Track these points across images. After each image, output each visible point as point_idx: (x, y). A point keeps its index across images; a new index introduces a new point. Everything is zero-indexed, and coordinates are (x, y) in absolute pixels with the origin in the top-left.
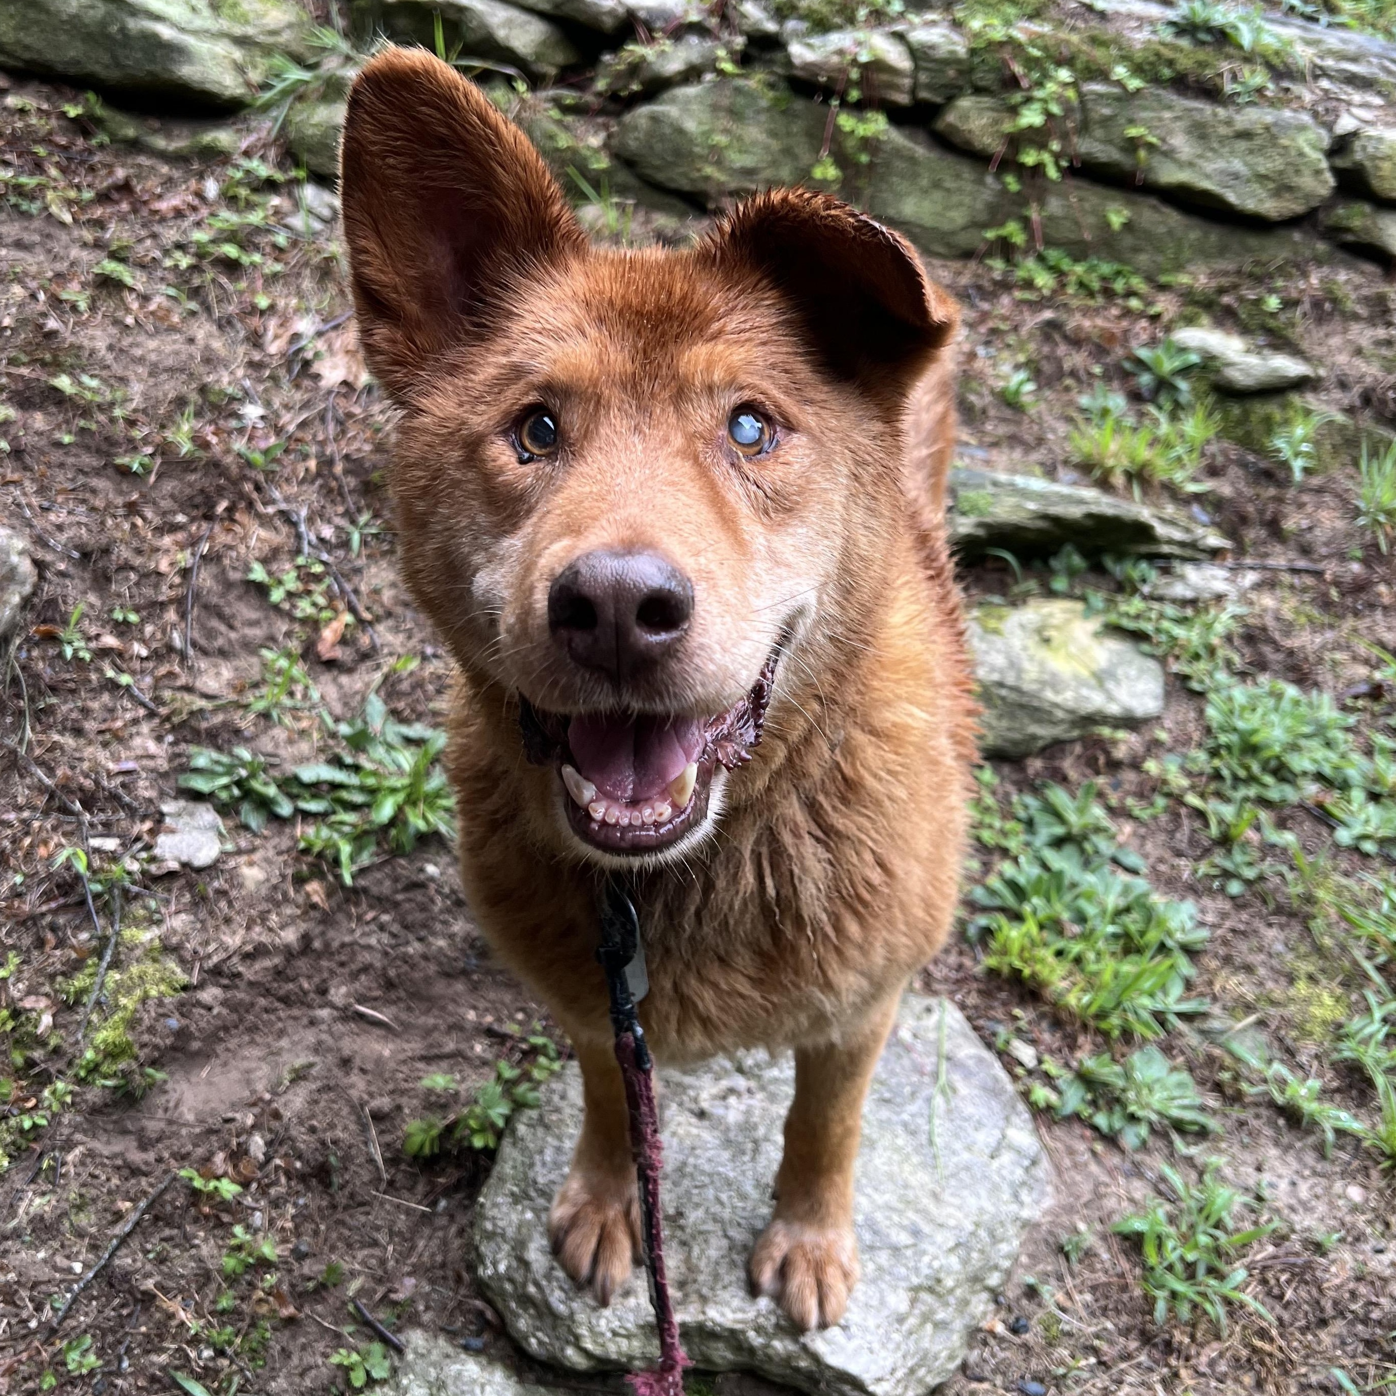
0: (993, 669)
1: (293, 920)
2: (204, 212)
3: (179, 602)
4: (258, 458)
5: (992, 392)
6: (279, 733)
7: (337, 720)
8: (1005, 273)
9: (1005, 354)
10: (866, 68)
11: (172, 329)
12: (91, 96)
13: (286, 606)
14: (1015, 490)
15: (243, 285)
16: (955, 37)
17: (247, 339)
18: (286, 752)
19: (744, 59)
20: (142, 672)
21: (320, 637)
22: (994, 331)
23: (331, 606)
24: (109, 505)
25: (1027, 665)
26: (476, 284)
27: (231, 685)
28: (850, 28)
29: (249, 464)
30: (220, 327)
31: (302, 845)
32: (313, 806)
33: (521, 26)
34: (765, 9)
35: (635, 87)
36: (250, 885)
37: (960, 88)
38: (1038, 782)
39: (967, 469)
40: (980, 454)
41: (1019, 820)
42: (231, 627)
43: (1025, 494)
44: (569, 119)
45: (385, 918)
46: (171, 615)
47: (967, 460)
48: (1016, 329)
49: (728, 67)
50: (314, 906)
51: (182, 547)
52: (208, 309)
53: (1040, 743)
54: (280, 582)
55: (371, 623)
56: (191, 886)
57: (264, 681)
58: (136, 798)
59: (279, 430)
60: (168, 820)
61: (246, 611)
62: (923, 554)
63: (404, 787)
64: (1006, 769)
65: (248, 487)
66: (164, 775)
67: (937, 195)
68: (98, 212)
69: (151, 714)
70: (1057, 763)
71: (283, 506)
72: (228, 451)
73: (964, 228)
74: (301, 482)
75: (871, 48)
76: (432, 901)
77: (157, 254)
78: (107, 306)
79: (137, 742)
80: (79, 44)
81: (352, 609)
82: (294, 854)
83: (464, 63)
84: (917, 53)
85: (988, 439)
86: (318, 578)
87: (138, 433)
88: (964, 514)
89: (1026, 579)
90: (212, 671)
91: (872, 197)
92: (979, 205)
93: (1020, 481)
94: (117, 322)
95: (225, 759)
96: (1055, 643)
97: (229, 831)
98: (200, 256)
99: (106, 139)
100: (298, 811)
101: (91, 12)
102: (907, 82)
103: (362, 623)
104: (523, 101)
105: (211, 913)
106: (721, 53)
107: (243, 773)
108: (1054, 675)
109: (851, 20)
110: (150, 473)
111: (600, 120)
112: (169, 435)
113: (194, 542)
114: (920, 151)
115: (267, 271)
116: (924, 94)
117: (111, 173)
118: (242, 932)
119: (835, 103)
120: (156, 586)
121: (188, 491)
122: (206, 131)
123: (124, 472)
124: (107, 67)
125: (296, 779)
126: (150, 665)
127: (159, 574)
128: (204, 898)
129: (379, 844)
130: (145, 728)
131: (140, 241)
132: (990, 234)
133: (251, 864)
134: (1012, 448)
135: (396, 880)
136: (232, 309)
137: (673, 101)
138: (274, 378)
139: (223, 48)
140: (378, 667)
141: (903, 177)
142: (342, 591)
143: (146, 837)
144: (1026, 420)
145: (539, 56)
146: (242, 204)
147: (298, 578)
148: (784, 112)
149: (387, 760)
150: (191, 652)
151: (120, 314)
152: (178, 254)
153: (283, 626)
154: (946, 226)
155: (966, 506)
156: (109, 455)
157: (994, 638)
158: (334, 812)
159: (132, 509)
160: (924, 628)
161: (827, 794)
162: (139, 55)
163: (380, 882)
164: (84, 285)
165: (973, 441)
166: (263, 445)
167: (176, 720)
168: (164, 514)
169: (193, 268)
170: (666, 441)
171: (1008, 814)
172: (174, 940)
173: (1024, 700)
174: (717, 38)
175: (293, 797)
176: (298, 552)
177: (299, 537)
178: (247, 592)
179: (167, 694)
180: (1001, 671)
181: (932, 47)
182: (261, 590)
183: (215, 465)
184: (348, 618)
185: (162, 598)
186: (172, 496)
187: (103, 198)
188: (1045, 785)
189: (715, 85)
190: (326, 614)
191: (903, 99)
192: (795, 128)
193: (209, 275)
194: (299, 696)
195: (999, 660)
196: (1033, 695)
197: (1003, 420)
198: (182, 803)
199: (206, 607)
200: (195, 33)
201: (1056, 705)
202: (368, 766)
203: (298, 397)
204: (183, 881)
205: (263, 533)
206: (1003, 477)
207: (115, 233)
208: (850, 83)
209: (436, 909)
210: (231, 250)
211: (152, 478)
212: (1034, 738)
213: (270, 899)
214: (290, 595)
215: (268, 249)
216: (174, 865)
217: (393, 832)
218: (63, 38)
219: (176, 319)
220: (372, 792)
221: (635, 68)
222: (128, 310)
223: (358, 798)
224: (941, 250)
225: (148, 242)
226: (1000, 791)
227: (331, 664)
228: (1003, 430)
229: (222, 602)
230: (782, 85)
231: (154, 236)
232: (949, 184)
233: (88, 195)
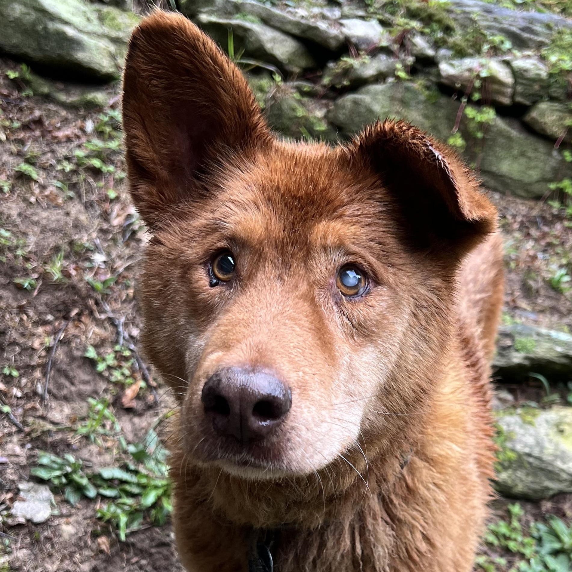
0: (526, 445)
1: (88, 559)
2: (84, 140)
3: (43, 367)
4: (99, 286)
5: (544, 280)
6: (94, 448)
7: (129, 443)
8: (560, 210)
9: (555, 258)
10: (484, 80)
11: (57, 206)
12: (24, 67)
13: (106, 374)
14: (550, 339)
15: (102, 183)
16: (541, 66)
17: (101, 216)
18: (96, 460)
19: (413, 71)
20: (17, 406)
21: (124, 394)
22: (549, 245)
23: (132, 376)
24: (8, 306)
25: (547, 445)
26: (203, 163)
27: (68, 418)
28: (477, 56)
29: (93, 289)
30: (86, 207)
31: (99, 515)
32: (108, 493)
33: (282, 42)
34: (428, 42)
35: (346, 83)
36: (66, 536)
37: (541, 97)
38: (547, 516)
39: (523, 324)
40: (532, 316)
41: (533, 538)
42: (73, 384)
43: (556, 342)
44: (305, 100)
45: (144, 562)
46: (38, 374)
47: (524, 320)
48: (563, 244)
49: (402, 74)
50: (102, 552)
51: (48, 334)
52: (80, 196)
53: (551, 493)
54: (104, 360)
55: (155, 388)
56: (31, 533)
57: (89, 417)
58: (5, 479)
59: (113, 270)
60: (22, 494)
61: (82, 375)
62: (465, 351)
63: (163, 486)
64: (529, 507)
65: (91, 302)
66: (23, 467)
67: (523, 160)
68: (21, 135)
69: (20, 431)
70: (560, 506)
71: (111, 315)
72: (81, 280)
73: (538, 182)
74: (123, 302)
75: (489, 69)
76: (172, 554)
77: (53, 162)
78: (20, 190)
79: (10, 446)
80: (19, 35)
81: (145, 379)
82: (94, 520)
83: (244, 61)
84: (517, 74)
85: (538, 308)
86: (126, 359)
87: (29, 266)
88: (517, 350)
89: (552, 393)
90: (58, 409)
91: (483, 159)
92: (548, 168)
93: (554, 334)
94: (25, 200)
95: (59, 460)
96: (566, 433)
97: (58, 503)
98: (78, 165)
99: (31, 93)
100: (99, 495)
101: (28, 17)
102: (509, 91)
103: (150, 387)
104: (278, 87)
105: (41, 550)
106: (399, 66)
107: (69, 469)
108: (563, 452)
109: (479, 52)
110: (35, 289)
111: (324, 102)
112: (48, 268)
113: (55, 332)
114: (514, 133)
115: (117, 177)
116: (519, 99)
117: (31, 113)
118: (58, 563)
119: (464, 100)
120: (31, 356)
121: (55, 302)
122: (90, 92)
123: (20, 288)
124: (34, 50)
125: (100, 476)
126: (22, 402)
127: (33, 349)
128: (38, 541)
129: (144, 518)
130: (15, 439)
131: (44, 154)
132: (553, 186)
133: (68, 523)
134: (552, 314)
135: (152, 540)
136: (94, 197)
137: (367, 93)
138: (114, 240)
139: (104, 44)
140: (157, 414)
141: (503, 148)
142: (140, 368)
143: (8, 502)
144: (563, 298)
145: (290, 61)
146: (106, 136)
147: (115, 358)
148: (434, 104)
149: (156, 469)
150: (47, 396)
151: (28, 195)
152: (65, 163)
153: (103, 386)
154: (526, 179)
155: (518, 346)
156: (12, 277)
157: (529, 427)
158: (120, 497)
159: (21, 309)
160: (462, 397)
161: (396, 495)
162: (53, 44)
163: (143, 541)
164: (8, 177)
165: (529, 308)
166: (103, 278)
167: (34, 435)
168: (40, 314)
169: (74, 172)
170: (296, 287)
171: (526, 533)
172: (17, 564)
173: (543, 466)
174: (398, 57)
175: (97, 486)
176: (117, 342)
177: (118, 333)
178: (84, 364)
179: (30, 420)
180: (531, 447)
181: (526, 71)
182: (92, 363)
183: (73, 288)
184: (142, 384)
185: (33, 363)
186: (46, 304)
187: (26, 127)
188: (551, 518)
189: (394, 85)
190: (129, 381)
191: (506, 101)
192: (440, 114)
193: (82, 176)
194: (108, 427)
195: (531, 440)
196: (549, 463)
197: (549, 297)
198: (31, 484)
199: (59, 371)
200: (88, 33)
201: (563, 470)
202: (143, 471)
203: (127, 252)
204: (26, 530)
205: (97, 330)
206: (544, 331)
207: (30, 148)
208: (475, 89)
209: (174, 559)
210: (96, 163)
211: (36, 293)
212: (547, 489)
213: (76, 545)
214: (109, 368)
215: (119, 164)
216: (22, 520)
217: (153, 512)
218: (10, 31)
219: (60, 201)
220: (144, 487)
221: (347, 71)
222: (33, 194)
223: (135, 490)
224: (523, 194)
225: (49, 155)
226: (524, 519)
227: (129, 411)
228: (548, 303)
229: (68, 368)
230: (434, 88)
231: (53, 152)
232: (530, 154)
233: (17, 125)
